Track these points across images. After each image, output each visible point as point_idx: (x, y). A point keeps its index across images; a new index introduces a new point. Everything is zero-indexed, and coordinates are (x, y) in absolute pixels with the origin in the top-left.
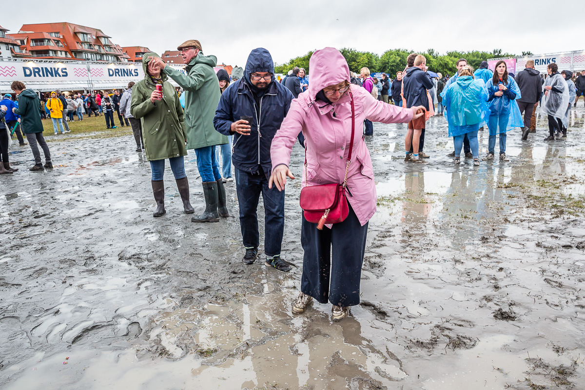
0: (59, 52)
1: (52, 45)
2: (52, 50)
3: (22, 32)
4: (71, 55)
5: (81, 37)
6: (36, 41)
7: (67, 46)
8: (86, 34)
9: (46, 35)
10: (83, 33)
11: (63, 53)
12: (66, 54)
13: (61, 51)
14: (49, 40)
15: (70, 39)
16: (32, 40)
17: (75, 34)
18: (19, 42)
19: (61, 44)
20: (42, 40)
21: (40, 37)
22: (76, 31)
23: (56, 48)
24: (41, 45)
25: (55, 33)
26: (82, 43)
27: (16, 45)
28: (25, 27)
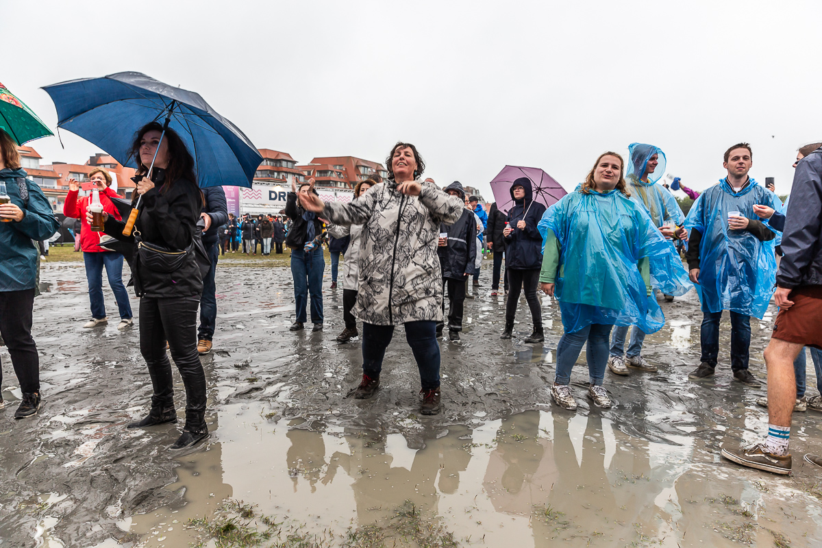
0: (339, 183)
1: (334, 176)
2: (333, 181)
3: (311, 164)
4: (350, 186)
5: (361, 170)
6: (320, 172)
7: (348, 178)
8: (367, 167)
9: (331, 167)
10: (364, 167)
11: (343, 184)
12: (345, 185)
13: (341, 182)
14: (332, 172)
15: (352, 172)
16: (318, 171)
17: (357, 167)
18: (306, 173)
19: (342, 176)
20: (326, 172)
21: (325, 169)
22: (359, 164)
23: (337, 179)
24: (324, 176)
25: (339, 166)
26: (362, 175)
27: (302, 175)
28: (315, 160)
